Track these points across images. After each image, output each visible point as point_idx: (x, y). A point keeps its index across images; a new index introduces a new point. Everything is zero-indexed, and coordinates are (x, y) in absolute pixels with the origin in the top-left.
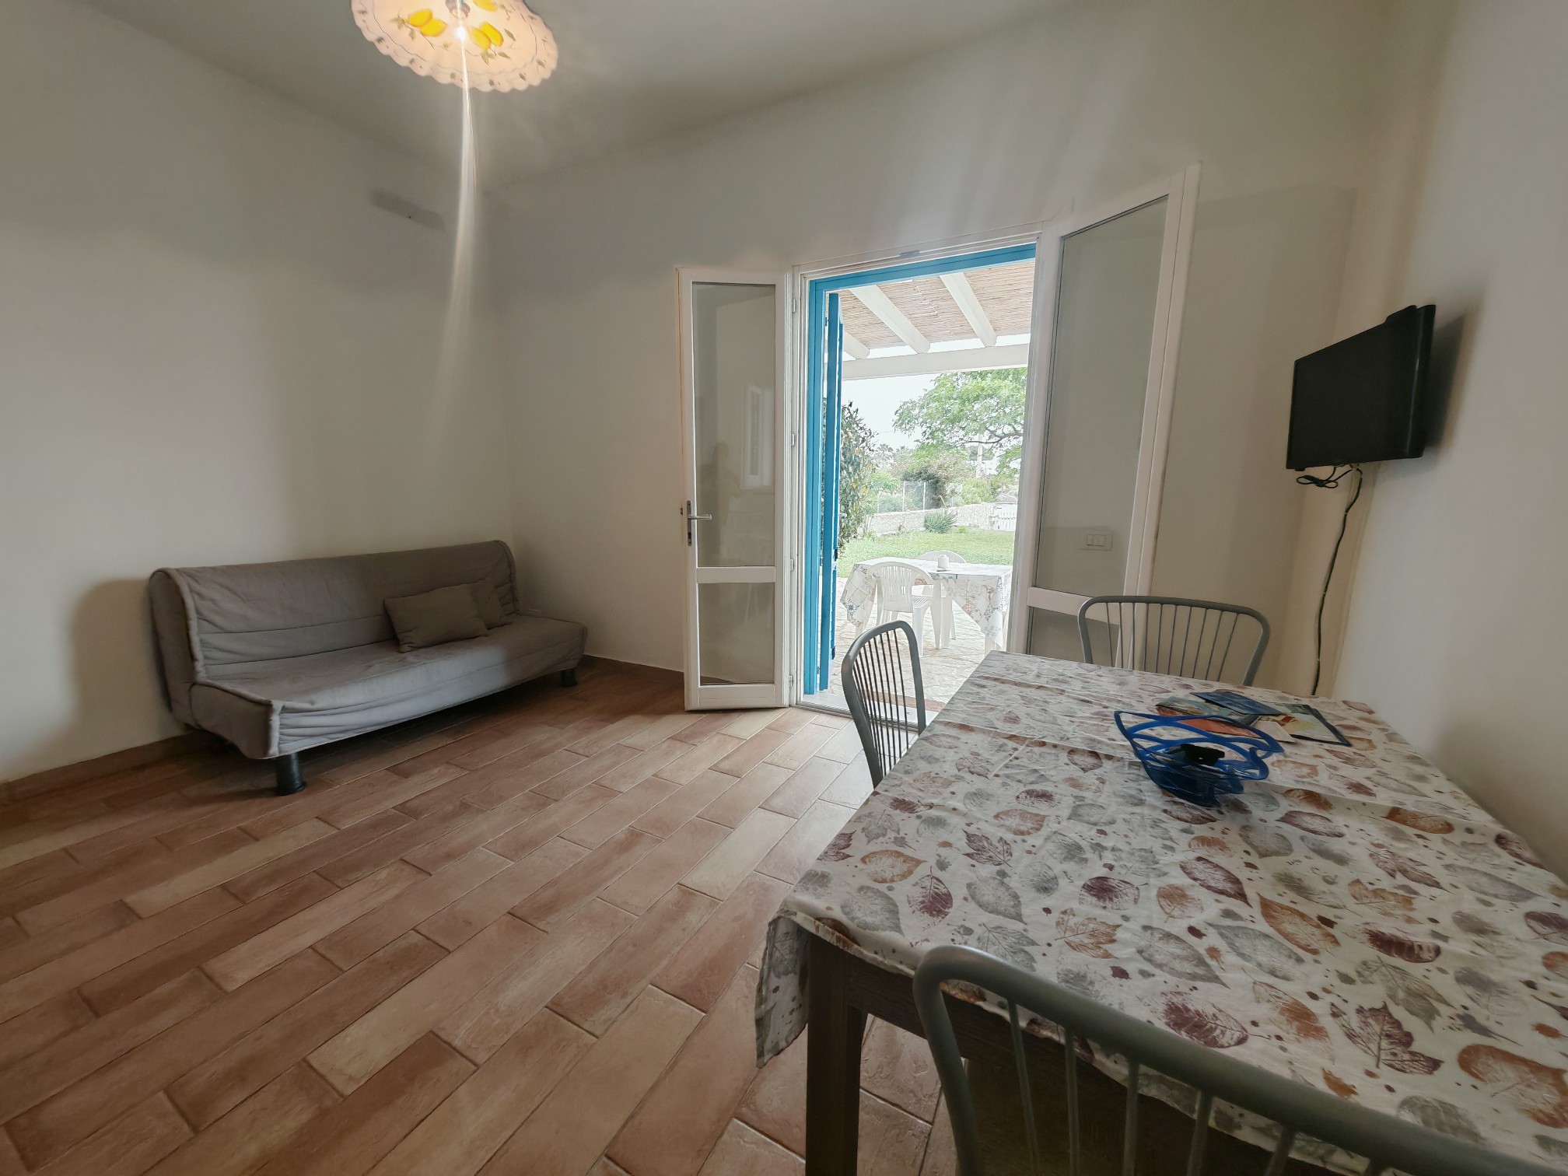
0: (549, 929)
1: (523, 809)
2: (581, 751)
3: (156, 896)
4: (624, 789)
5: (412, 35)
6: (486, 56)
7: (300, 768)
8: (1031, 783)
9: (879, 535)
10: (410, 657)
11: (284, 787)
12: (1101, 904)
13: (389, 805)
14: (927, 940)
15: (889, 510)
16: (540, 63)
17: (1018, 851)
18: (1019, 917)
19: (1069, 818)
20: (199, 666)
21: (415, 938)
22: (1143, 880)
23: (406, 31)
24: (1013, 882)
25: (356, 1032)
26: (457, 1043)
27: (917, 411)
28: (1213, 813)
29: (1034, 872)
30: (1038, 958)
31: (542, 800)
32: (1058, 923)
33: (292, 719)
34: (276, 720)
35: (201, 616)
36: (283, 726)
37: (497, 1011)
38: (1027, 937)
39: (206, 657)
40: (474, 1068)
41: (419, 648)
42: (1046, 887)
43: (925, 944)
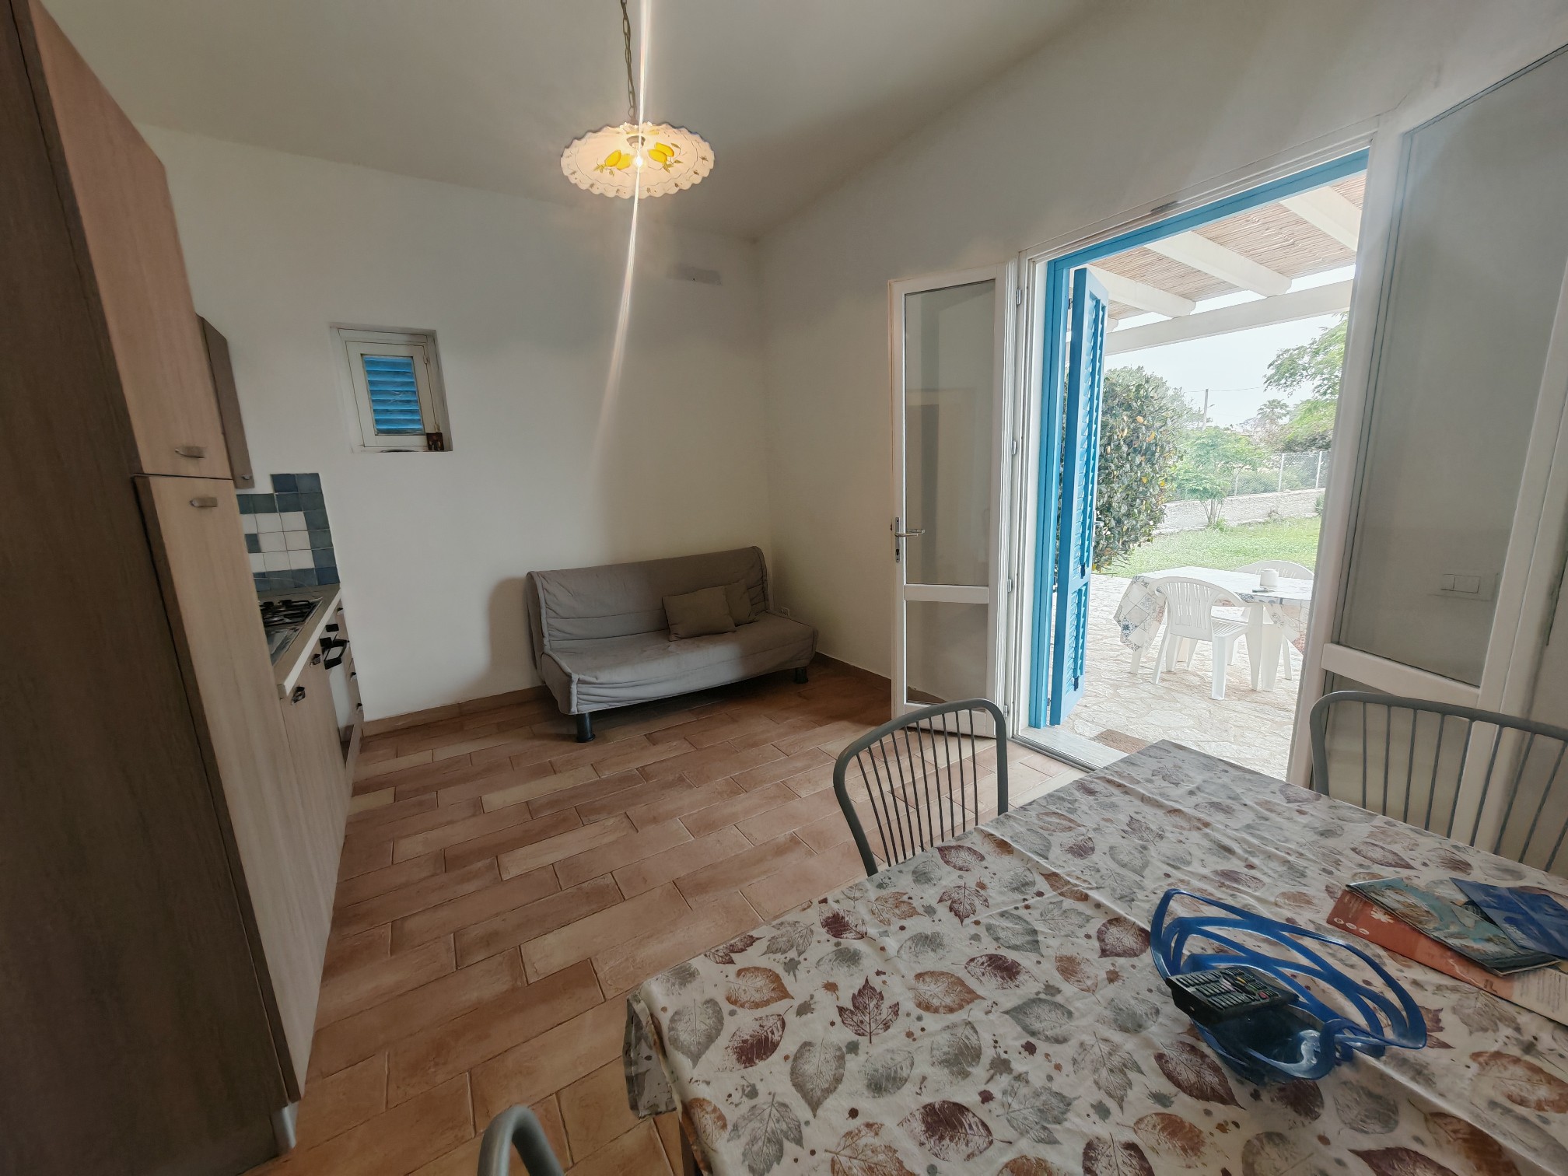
0: (694, 907)
1: (719, 793)
2: (783, 749)
3: (496, 800)
4: (804, 794)
5: (611, 173)
6: (666, 167)
7: (591, 724)
8: (1009, 947)
9: (1234, 524)
10: (673, 646)
11: (581, 738)
12: (923, 1138)
13: (634, 766)
14: (708, 1083)
15: (1255, 491)
16: (704, 159)
17: (898, 1027)
18: (814, 1105)
19: (1007, 1012)
20: (546, 641)
21: (609, 880)
22: (1011, 1134)
23: (606, 172)
24: (853, 1063)
25: (551, 939)
26: (601, 975)
27: (1306, 359)
28: (1241, 1092)
29: (889, 1061)
30: (787, 1160)
31: (737, 788)
32: (849, 1134)
33: (584, 688)
34: (574, 688)
35: (548, 607)
36: (579, 693)
37: (634, 961)
38: (800, 1132)
39: (550, 635)
40: (603, 1000)
41: (682, 638)
42: (881, 1084)
43: (703, 1086)
